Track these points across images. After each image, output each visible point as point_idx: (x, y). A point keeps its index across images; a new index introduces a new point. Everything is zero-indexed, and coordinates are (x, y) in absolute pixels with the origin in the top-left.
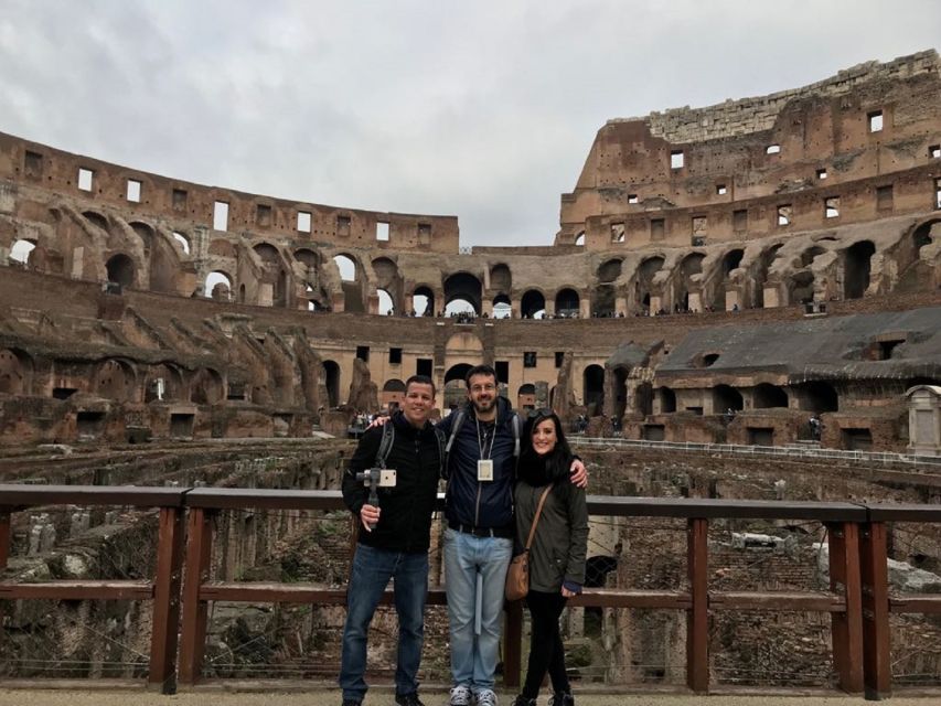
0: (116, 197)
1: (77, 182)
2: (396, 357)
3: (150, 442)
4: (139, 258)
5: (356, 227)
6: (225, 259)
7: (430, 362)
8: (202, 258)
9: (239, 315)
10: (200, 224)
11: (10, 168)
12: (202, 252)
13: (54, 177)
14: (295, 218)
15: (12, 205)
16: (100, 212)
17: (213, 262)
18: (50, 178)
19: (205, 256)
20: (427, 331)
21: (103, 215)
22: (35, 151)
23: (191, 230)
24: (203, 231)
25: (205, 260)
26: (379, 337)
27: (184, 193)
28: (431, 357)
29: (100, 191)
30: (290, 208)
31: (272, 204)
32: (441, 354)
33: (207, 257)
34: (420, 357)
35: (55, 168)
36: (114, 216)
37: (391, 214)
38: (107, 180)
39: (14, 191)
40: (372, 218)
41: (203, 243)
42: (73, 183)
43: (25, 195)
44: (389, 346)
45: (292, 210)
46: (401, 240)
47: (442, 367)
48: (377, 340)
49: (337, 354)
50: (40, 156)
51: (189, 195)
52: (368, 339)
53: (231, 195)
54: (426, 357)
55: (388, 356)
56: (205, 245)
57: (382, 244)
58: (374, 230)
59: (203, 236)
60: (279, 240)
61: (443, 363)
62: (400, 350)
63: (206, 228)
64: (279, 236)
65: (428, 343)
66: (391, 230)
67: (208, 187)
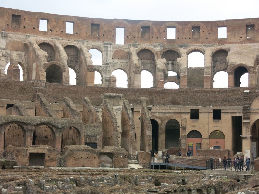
0: (59, 33)
1: (38, 27)
2: (217, 115)
3: (14, 168)
4: (64, 66)
5: (203, 32)
6: (122, 61)
7: (240, 117)
8: (108, 62)
9: (115, 94)
10: (107, 42)
11: (4, 25)
12: (109, 58)
13: (26, 26)
14: (165, 31)
15: (5, 44)
16: (49, 42)
17: (115, 63)
18: (24, 27)
19: (110, 60)
20: (238, 97)
21: (51, 44)
22: (16, 14)
23: (102, 47)
24: (109, 46)
25: (111, 63)
26: (205, 102)
27: (98, 25)
28: (241, 115)
29: (51, 30)
30: (163, 26)
31: (150, 25)
32: (247, 112)
33: (111, 61)
34: (234, 115)
35: (27, 21)
36: (56, 43)
37: (227, 21)
38: (54, 24)
39: (5, 37)
40: (214, 25)
41: (109, 53)
42: (36, 28)
43: (11, 38)
44: (212, 108)
45: (163, 27)
46: (235, 36)
47: (248, 121)
48: (204, 104)
49: (178, 115)
50: (19, 16)
51: (100, 26)
52: (198, 104)
53: (126, 22)
54: (238, 115)
55: (211, 115)
56: (110, 54)
57: (222, 41)
58: (216, 33)
59: (109, 49)
60: (155, 46)
61: (248, 118)
62: (220, 111)
63: (111, 44)
64: (155, 44)
65: (239, 105)
66: (228, 31)
67: (111, 20)
